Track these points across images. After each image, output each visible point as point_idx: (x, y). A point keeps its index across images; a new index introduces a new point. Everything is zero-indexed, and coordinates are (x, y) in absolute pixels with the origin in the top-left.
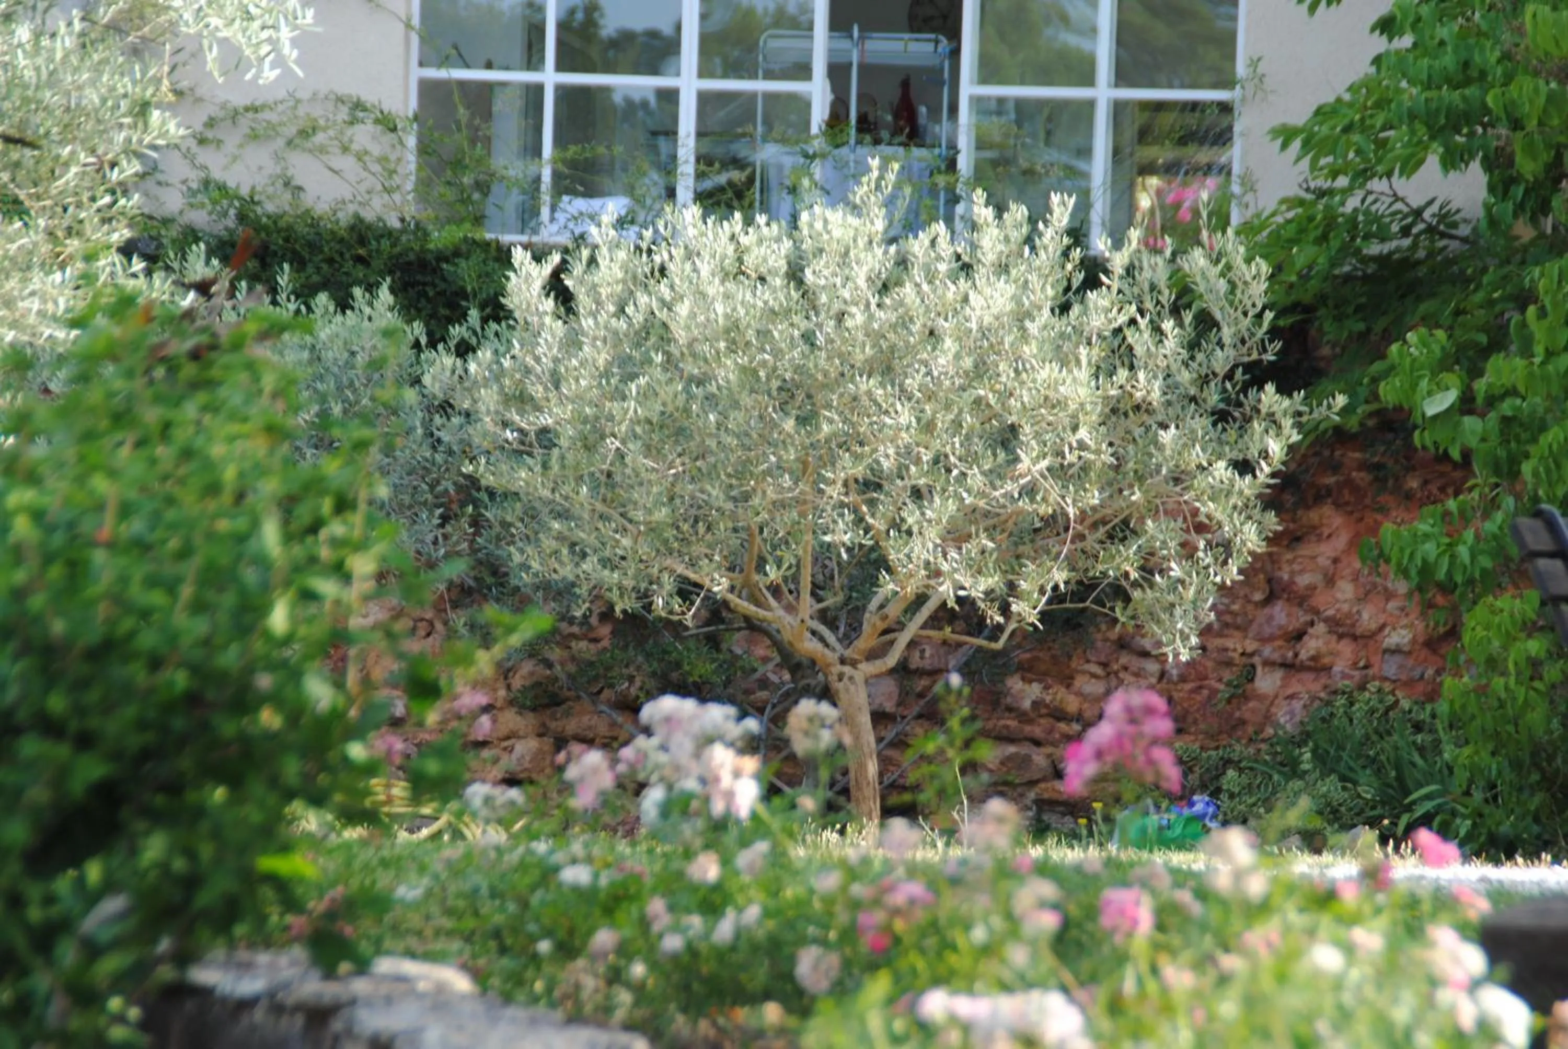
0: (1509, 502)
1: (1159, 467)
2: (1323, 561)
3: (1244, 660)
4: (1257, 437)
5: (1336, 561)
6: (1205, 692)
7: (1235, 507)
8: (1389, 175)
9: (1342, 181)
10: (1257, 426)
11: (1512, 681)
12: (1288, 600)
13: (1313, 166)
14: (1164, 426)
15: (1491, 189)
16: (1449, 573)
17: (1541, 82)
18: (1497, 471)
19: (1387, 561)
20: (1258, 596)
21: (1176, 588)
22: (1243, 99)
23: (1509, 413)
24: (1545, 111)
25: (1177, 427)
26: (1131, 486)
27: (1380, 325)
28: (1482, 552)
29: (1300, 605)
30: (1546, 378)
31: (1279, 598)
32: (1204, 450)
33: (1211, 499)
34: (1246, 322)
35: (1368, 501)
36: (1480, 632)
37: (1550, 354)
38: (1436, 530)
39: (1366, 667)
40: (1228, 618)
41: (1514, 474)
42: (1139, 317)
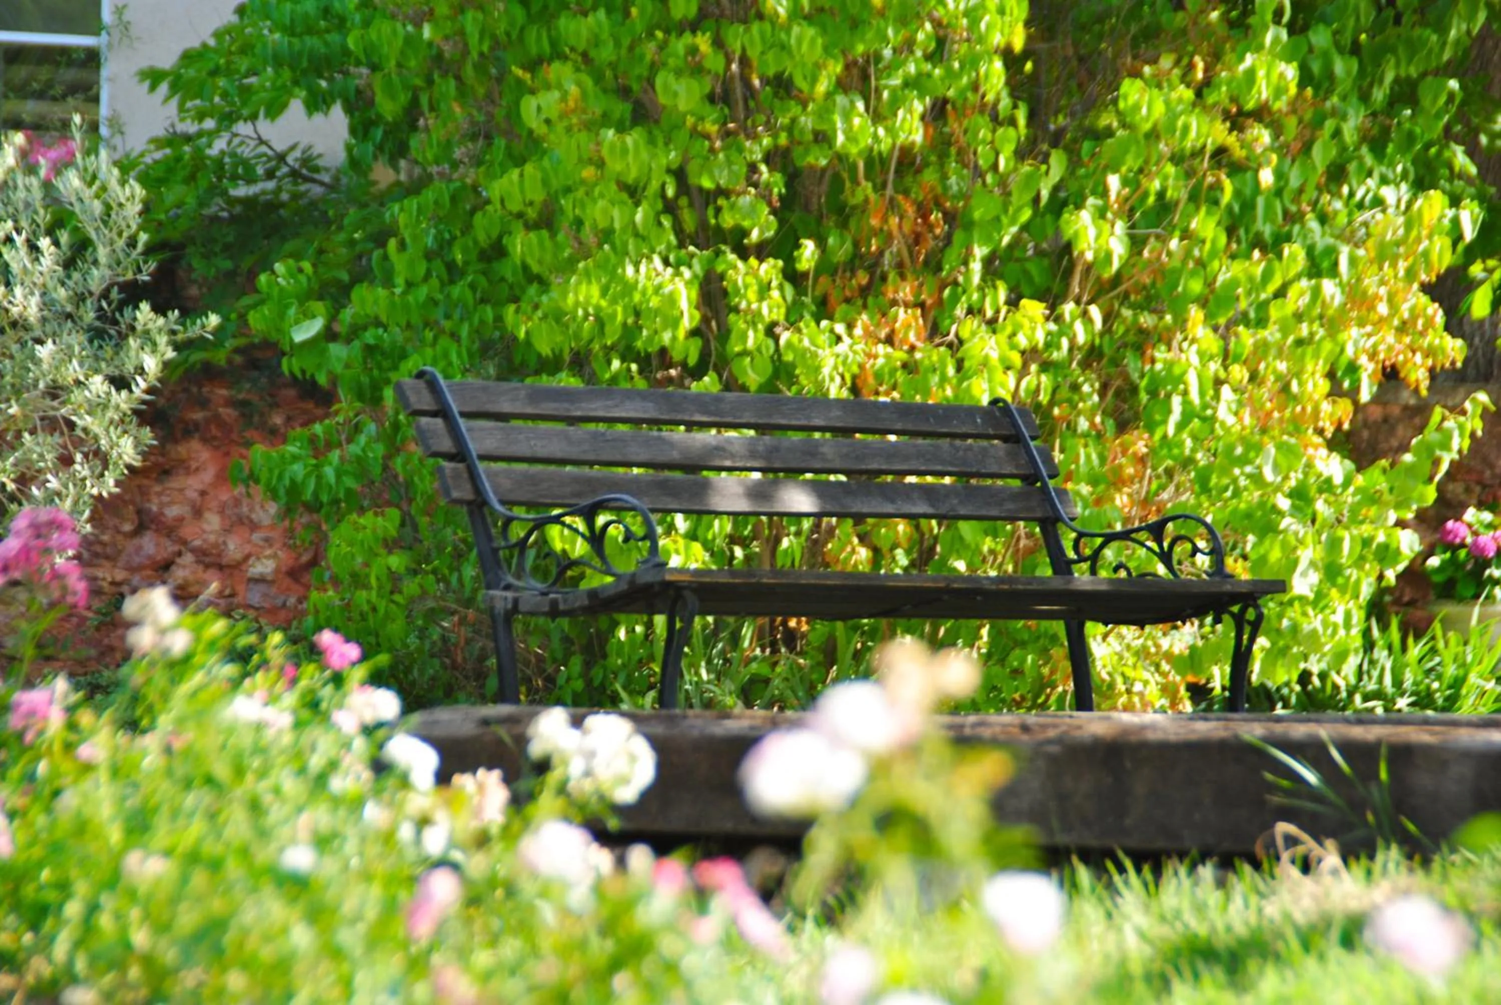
0: (371, 428)
1: (36, 381)
2: (192, 494)
3: (114, 589)
4: (132, 353)
5: (203, 493)
6: (75, 620)
7: (111, 422)
8: (253, 117)
9: (209, 124)
10: (133, 343)
11: (374, 594)
12: (157, 531)
13: (181, 108)
14: (41, 342)
15: (353, 131)
16: (316, 494)
17: (399, 26)
18: (360, 396)
19: (257, 481)
20: (127, 527)
21: (52, 501)
22: (110, 46)
23: (371, 341)
24: (402, 53)
25: (54, 342)
26: (8, 400)
27: (247, 263)
28: (347, 473)
29: (168, 536)
30: (406, 307)
31: (148, 528)
32: (81, 364)
33: (89, 413)
34: (121, 243)
35: (234, 436)
36: (345, 549)
37: (410, 285)
38: (303, 452)
39: (232, 596)
40: (98, 549)
41: (376, 400)
42: (14, 234)
